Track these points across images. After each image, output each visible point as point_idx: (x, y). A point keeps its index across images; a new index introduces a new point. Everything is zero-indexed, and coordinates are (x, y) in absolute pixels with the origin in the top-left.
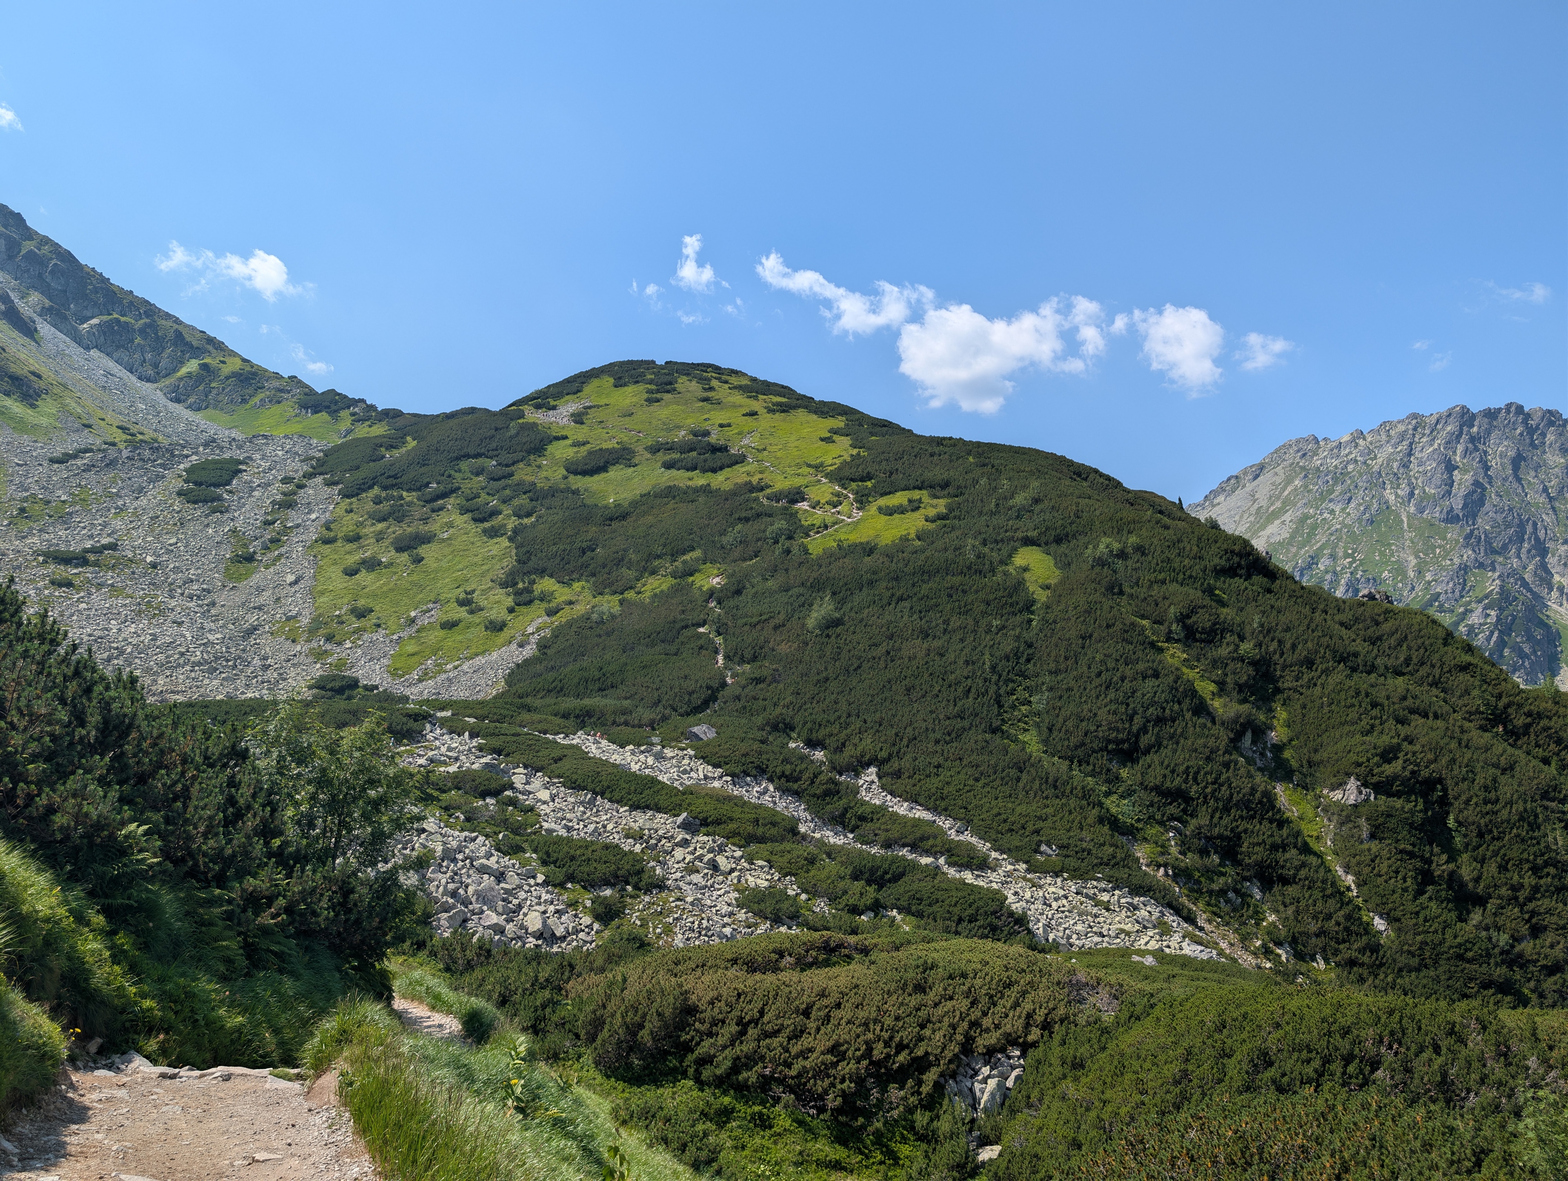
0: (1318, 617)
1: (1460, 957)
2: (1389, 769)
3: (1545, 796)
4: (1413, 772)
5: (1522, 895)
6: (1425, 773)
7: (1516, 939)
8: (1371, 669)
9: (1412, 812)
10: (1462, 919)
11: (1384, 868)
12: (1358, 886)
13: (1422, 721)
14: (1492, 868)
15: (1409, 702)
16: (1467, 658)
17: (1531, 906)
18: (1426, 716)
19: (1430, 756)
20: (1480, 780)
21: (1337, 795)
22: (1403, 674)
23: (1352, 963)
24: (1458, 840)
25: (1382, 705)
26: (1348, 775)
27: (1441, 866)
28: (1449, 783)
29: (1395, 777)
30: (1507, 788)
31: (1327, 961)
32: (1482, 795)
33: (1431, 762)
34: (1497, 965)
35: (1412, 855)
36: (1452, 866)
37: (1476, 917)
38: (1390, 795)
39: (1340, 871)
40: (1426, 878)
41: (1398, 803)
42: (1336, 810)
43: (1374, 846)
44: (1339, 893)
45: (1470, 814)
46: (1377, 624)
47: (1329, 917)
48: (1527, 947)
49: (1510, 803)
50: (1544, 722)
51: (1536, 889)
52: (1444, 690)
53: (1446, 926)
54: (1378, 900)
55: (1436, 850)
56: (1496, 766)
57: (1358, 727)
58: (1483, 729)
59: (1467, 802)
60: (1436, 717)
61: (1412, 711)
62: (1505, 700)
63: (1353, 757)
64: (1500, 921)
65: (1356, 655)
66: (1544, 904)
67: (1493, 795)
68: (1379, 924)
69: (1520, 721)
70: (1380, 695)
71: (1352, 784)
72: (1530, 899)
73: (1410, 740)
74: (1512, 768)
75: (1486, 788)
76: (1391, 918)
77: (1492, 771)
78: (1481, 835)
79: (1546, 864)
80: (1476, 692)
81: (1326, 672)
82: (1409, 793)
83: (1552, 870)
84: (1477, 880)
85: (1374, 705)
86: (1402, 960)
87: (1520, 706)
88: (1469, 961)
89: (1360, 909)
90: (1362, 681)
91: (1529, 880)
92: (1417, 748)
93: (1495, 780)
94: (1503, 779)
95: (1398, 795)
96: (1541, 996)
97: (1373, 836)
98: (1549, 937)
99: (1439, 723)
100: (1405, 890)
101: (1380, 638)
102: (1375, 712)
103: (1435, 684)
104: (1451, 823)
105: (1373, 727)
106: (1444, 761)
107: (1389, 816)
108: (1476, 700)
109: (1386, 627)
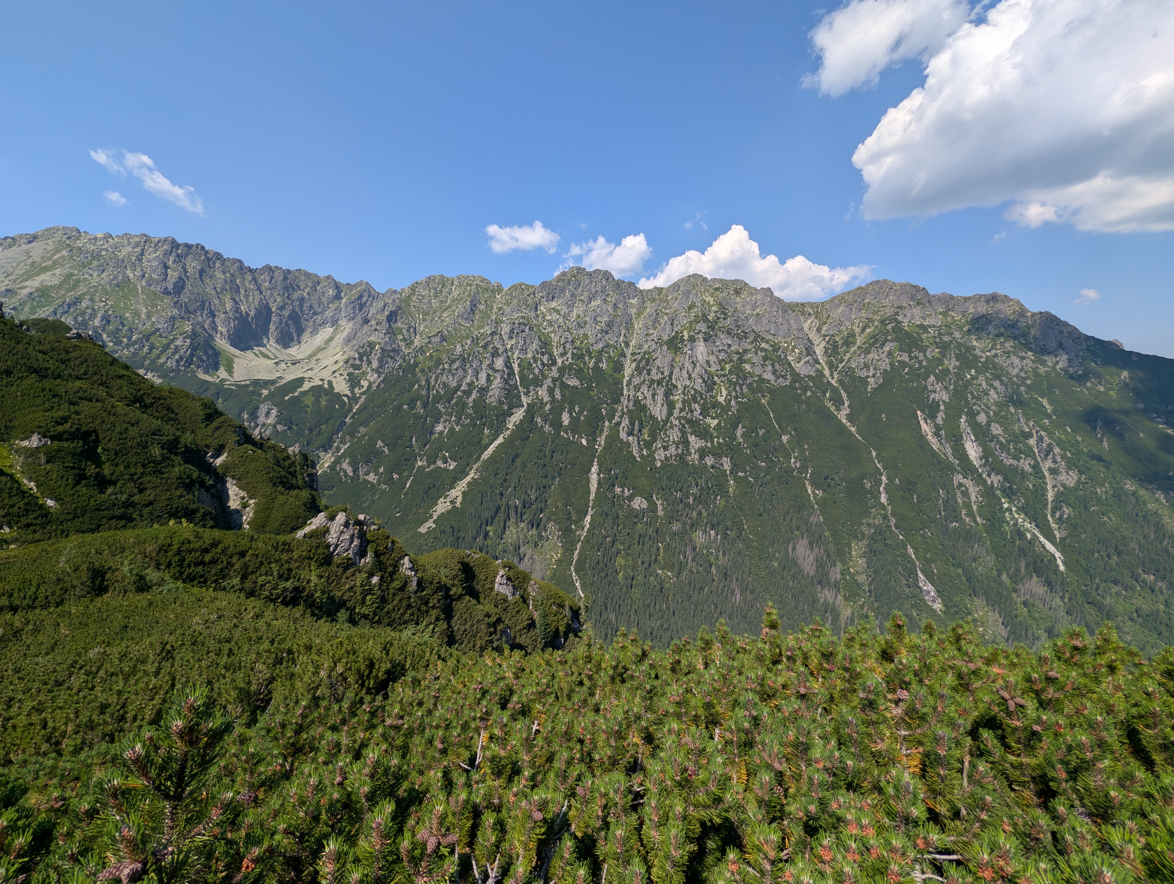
0: (20, 347)
1: (98, 510)
2: (60, 428)
3: (154, 434)
4: (77, 429)
5: (135, 477)
6: (85, 429)
7: (131, 496)
8: (59, 376)
9: (75, 448)
10: (101, 492)
11: (54, 476)
12: (37, 487)
13: (87, 403)
14: (121, 468)
15: (81, 394)
16: (125, 372)
17: (140, 481)
18: (90, 400)
19: (90, 420)
20: (118, 429)
21: (26, 443)
22: (82, 379)
23: (28, 525)
24: (104, 458)
25: (61, 396)
26: (33, 433)
27: (91, 470)
28: (100, 432)
29: (65, 432)
30: (133, 432)
31: (11, 527)
32: (118, 436)
33: (89, 423)
34: (119, 508)
35: (73, 468)
36: (97, 470)
37: (110, 490)
38: (61, 440)
39: (25, 481)
40: (81, 477)
41: (66, 444)
42: (23, 451)
43: (49, 467)
44: (23, 493)
45: (111, 445)
46: (68, 352)
47: (13, 506)
48: (136, 498)
49: (134, 438)
50: (163, 401)
51: (143, 474)
52: (108, 387)
53: (91, 497)
54: (50, 492)
55: (89, 463)
56: (128, 423)
57: (41, 408)
58: (128, 405)
59: (109, 440)
60: (97, 401)
61: (81, 398)
62: (142, 392)
63: (36, 423)
64: (123, 490)
65: (47, 369)
66: (147, 479)
67: (124, 436)
68: (50, 503)
69: (149, 401)
70: (61, 390)
71: (35, 438)
72: (140, 478)
73: (77, 413)
74: (138, 423)
75: (121, 433)
76: (57, 499)
77: (125, 425)
78: (116, 454)
79: (149, 462)
80: (125, 389)
81: (22, 378)
82: (74, 439)
83: (152, 465)
84: (113, 474)
85: (54, 396)
86: (62, 517)
87: (149, 394)
88: (103, 510)
89: (37, 498)
90: (48, 383)
91: (140, 470)
92: (83, 416)
93: (126, 429)
94: (131, 428)
95: (67, 440)
96: (142, 516)
97: (48, 462)
98: (148, 492)
99: (99, 404)
100: (68, 485)
101: (69, 360)
102: (56, 400)
103: (102, 384)
104: (99, 450)
105: (52, 407)
106: (98, 422)
107: (59, 451)
108: (125, 391)
109: (74, 354)
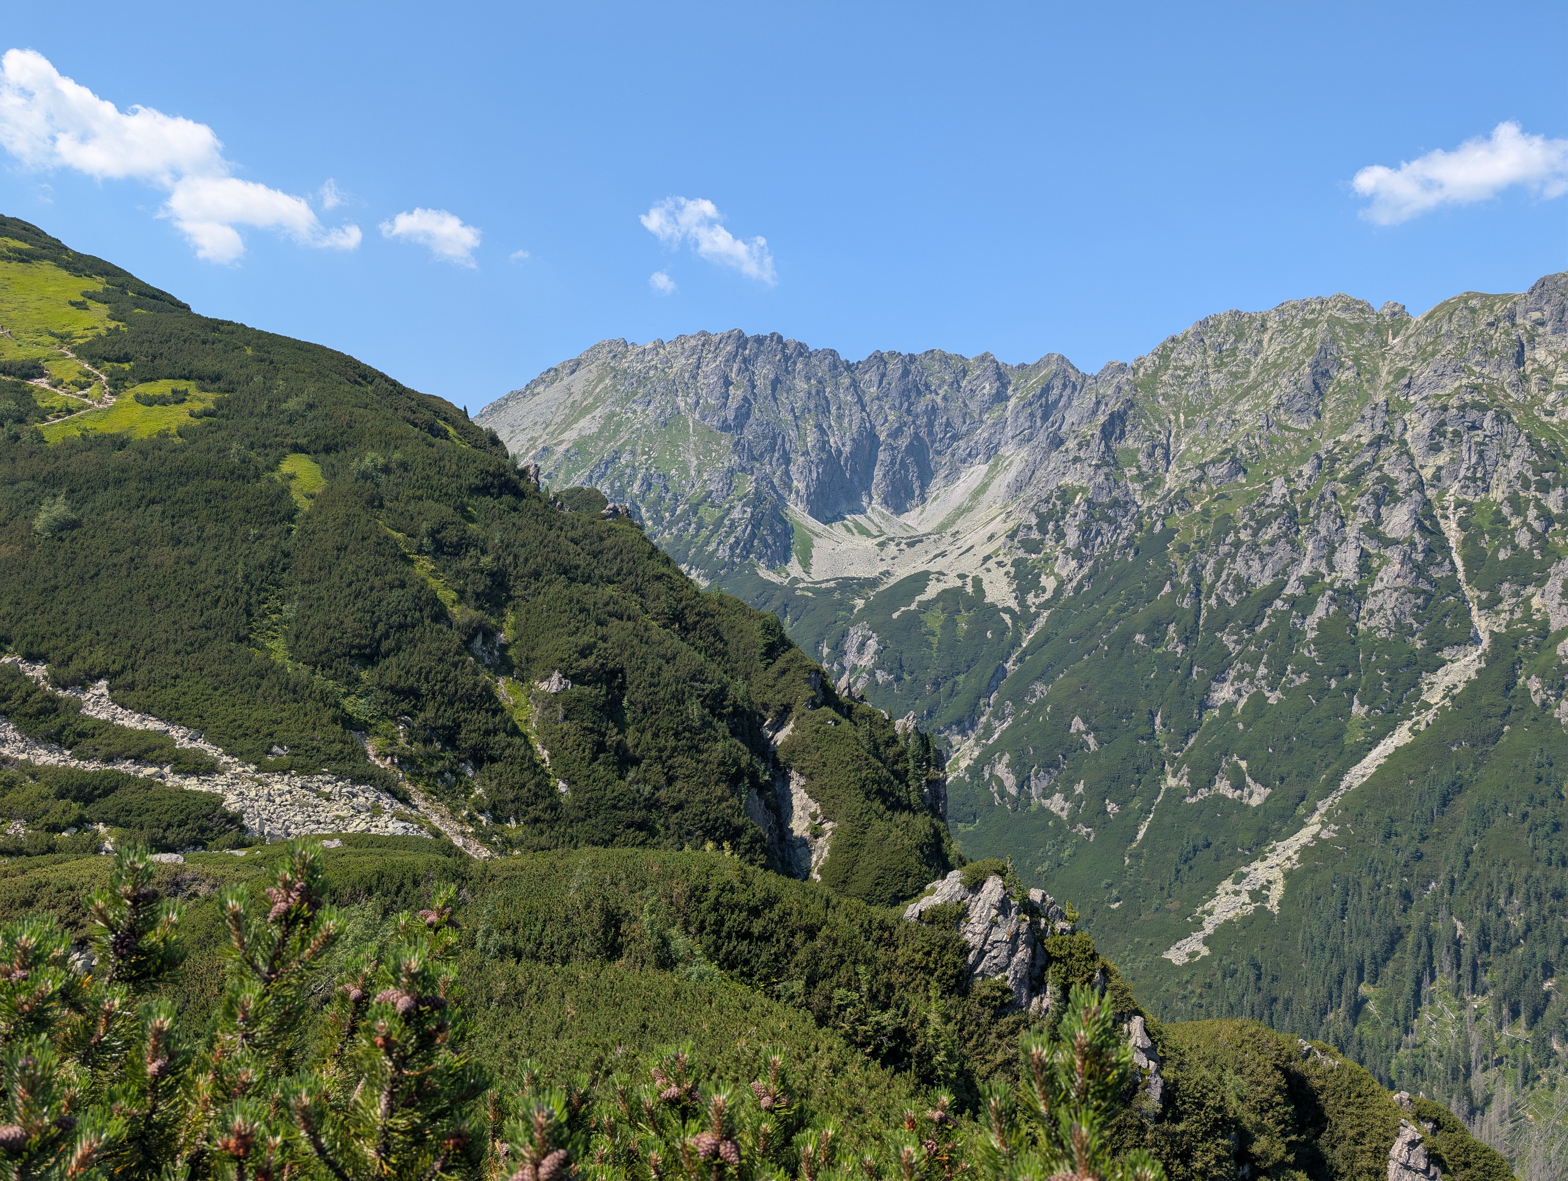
0: (553, 534)
1: (614, 807)
2: (584, 663)
3: (693, 678)
4: (602, 665)
5: (665, 755)
6: (611, 665)
7: (657, 788)
8: (587, 579)
9: (597, 696)
10: (621, 777)
11: (570, 743)
12: (551, 758)
13: (617, 622)
14: (648, 735)
15: (610, 608)
16: (664, 570)
17: (670, 762)
18: (621, 619)
19: (617, 651)
20: (649, 669)
21: (544, 686)
22: (613, 582)
23: (536, 820)
24: (629, 716)
25: (588, 611)
26: (554, 669)
27: (613, 737)
28: (628, 671)
29: (588, 669)
30: (668, 673)
31: (517, 821)
32: (649, 680)
33: (616, 656)
34: (640, 809)
35: (592, 731)
36: (620, 737)
37: (631, 775)
38: (583, 684)
39: (539, 747)
40: (600, 747)
41: (587, 690)
42: (541, 697)
43: (566, 725)
44: (535, 766)
45: (639, 696)
46: (602, 539)
47: (523, 786)
48: (662, 793)
49: (667, 685)
50: (709, 620)
51: (674, 749)
52: (642, 596)
53: (608, 783)
54: (562, 768)
55: (611, 725)
56: (663, 657)
57: (566, 629)
58: (665, 626)
59: (638, 687)
60: (629, 619)
61: (611, 615)
62: (684, 603)
63: (559, 654)
64: (648, 776)
65: (577, 567)
66: (679, 759)
67: (656, 680)
68: (562, 787)
69: (691, 619)
70: (589, 601)
71: (556, 676)
72: (669, 757)
73: (604, 639)
74: (674, 658)
75: (652, 675)
76: (570, 782)
77: (660, 660)
78: (644, 711)
79: (685, 730)
80: (663, 598)
81: (549, 582)
82: (596, 682)
83: (687, 734)
84: (637, 746)
85: (581, 611)
86: (574, 814)
87: (693, 607)
88: (620, 809)
89: (549, 776)
90: (577, 590)
91: (672, 743)
92: (610, 645)
93: (660, 669)
94: (665, 667)
95: (588, 683)
96: (667, 828)
97: (566, 718)
98: (679, 784)
99: (630, 624)
100: (583, 759)
101: (601, 552)
102: (582, 617)
103: (636, 591)
104: (625, 703)
105: (578, 628)
106: (626, 654)
107: (579, 701)
108: (662, 605)
109: (608, 543)
